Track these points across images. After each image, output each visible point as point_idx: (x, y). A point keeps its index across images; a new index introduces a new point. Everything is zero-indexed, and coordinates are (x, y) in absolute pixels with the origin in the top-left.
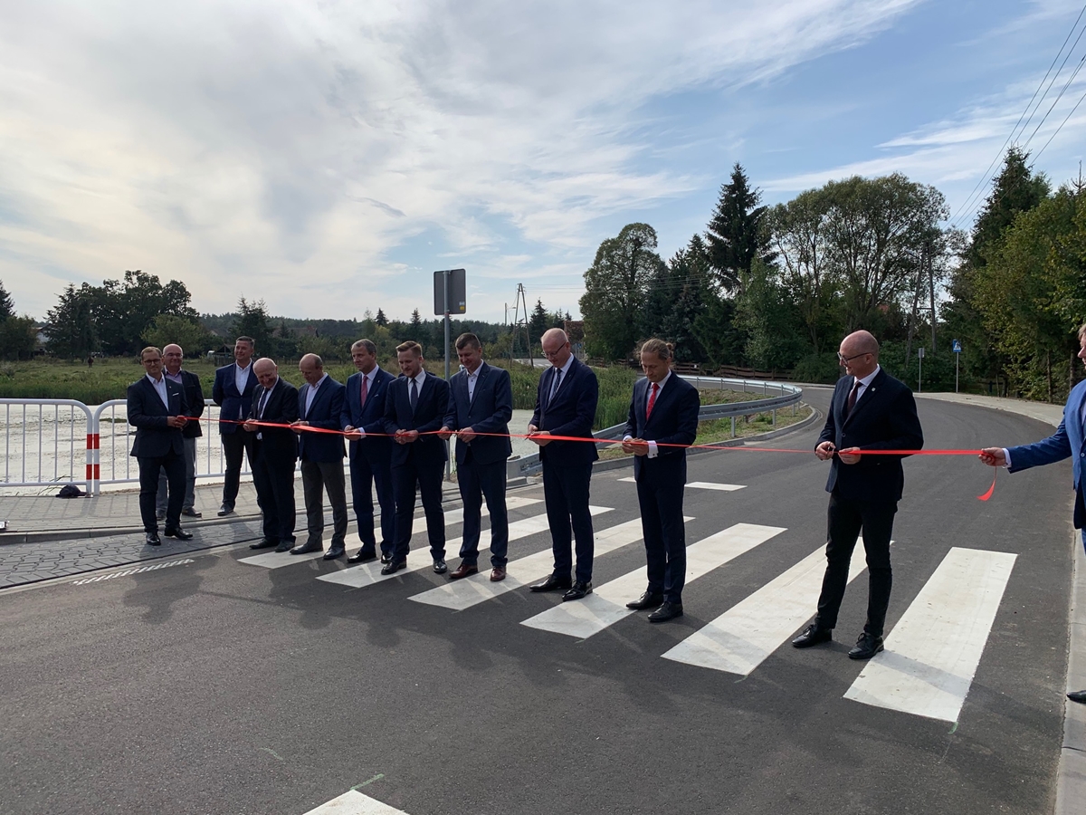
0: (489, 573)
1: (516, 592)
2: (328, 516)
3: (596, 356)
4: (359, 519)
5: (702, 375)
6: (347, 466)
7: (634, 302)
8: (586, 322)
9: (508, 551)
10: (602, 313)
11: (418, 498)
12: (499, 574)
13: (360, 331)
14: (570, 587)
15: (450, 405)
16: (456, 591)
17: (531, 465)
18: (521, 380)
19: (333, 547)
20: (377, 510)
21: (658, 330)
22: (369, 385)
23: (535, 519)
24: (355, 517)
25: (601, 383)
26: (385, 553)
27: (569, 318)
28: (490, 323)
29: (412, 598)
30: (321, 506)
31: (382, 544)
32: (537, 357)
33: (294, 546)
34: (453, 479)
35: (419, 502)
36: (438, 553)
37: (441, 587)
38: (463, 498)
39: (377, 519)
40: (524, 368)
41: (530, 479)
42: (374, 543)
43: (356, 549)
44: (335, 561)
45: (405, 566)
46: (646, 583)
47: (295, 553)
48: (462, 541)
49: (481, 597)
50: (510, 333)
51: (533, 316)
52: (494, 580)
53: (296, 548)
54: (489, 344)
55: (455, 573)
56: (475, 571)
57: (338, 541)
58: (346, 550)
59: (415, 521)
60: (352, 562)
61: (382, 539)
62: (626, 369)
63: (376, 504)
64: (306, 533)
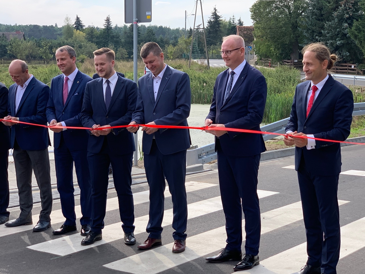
0: (171, 246)
1: (194, 263)
2: (36, 194)
3: (264, 57)
4: (62, 198)
5: (358, 74)
6: (51, 152)
7: (299, 9)
8: (256, 27)
9: (187, 228)
10: (270, 19)
11: (111, 181)
12: (180, 247)
13: (60, 35)
14: (240, 259)
15: (138, 103)
16: (143, 261)
17: (208, 153)
18: (199, 78)
19: (41, 222)
20: (77, 191)
21: (320, 34)
22: (70, 84)
23: (211, 201)
24: (58, 196)
25: (269, 82)
26: (84, 227)
27: (241, 23)
28: (172, 28)
29: (107, 266)
30: (30, 187)
31: (81, 220)
32: (213, 58)
33: (8, 220)
34: (140, 165)
35: (111, 184)
36: (128, 228)
37: (130, 257)
38: (148, 182)
39: (77, 198)
40: (201, 68)
41: (206, 166)
42: (75, 219)
43: (60, 223)
44: (42, 233)
45: (100, 239)
46: (305, 257)
47: (9, 226)
48: (148, 219)
49: (164, 266)
50: (189, 37)
51: (210, 22)
52: (175, 252)
53: (10, 222)
54: (171, 46)
55: (143, 245)
56: (159, 244)
57: (45, 217)
58: (51, 224)
59: (108, 201)
60: (57, 234)
61: (82, 216)
62: (291, 68)
63: (76, 185)
64: (18, 209)
